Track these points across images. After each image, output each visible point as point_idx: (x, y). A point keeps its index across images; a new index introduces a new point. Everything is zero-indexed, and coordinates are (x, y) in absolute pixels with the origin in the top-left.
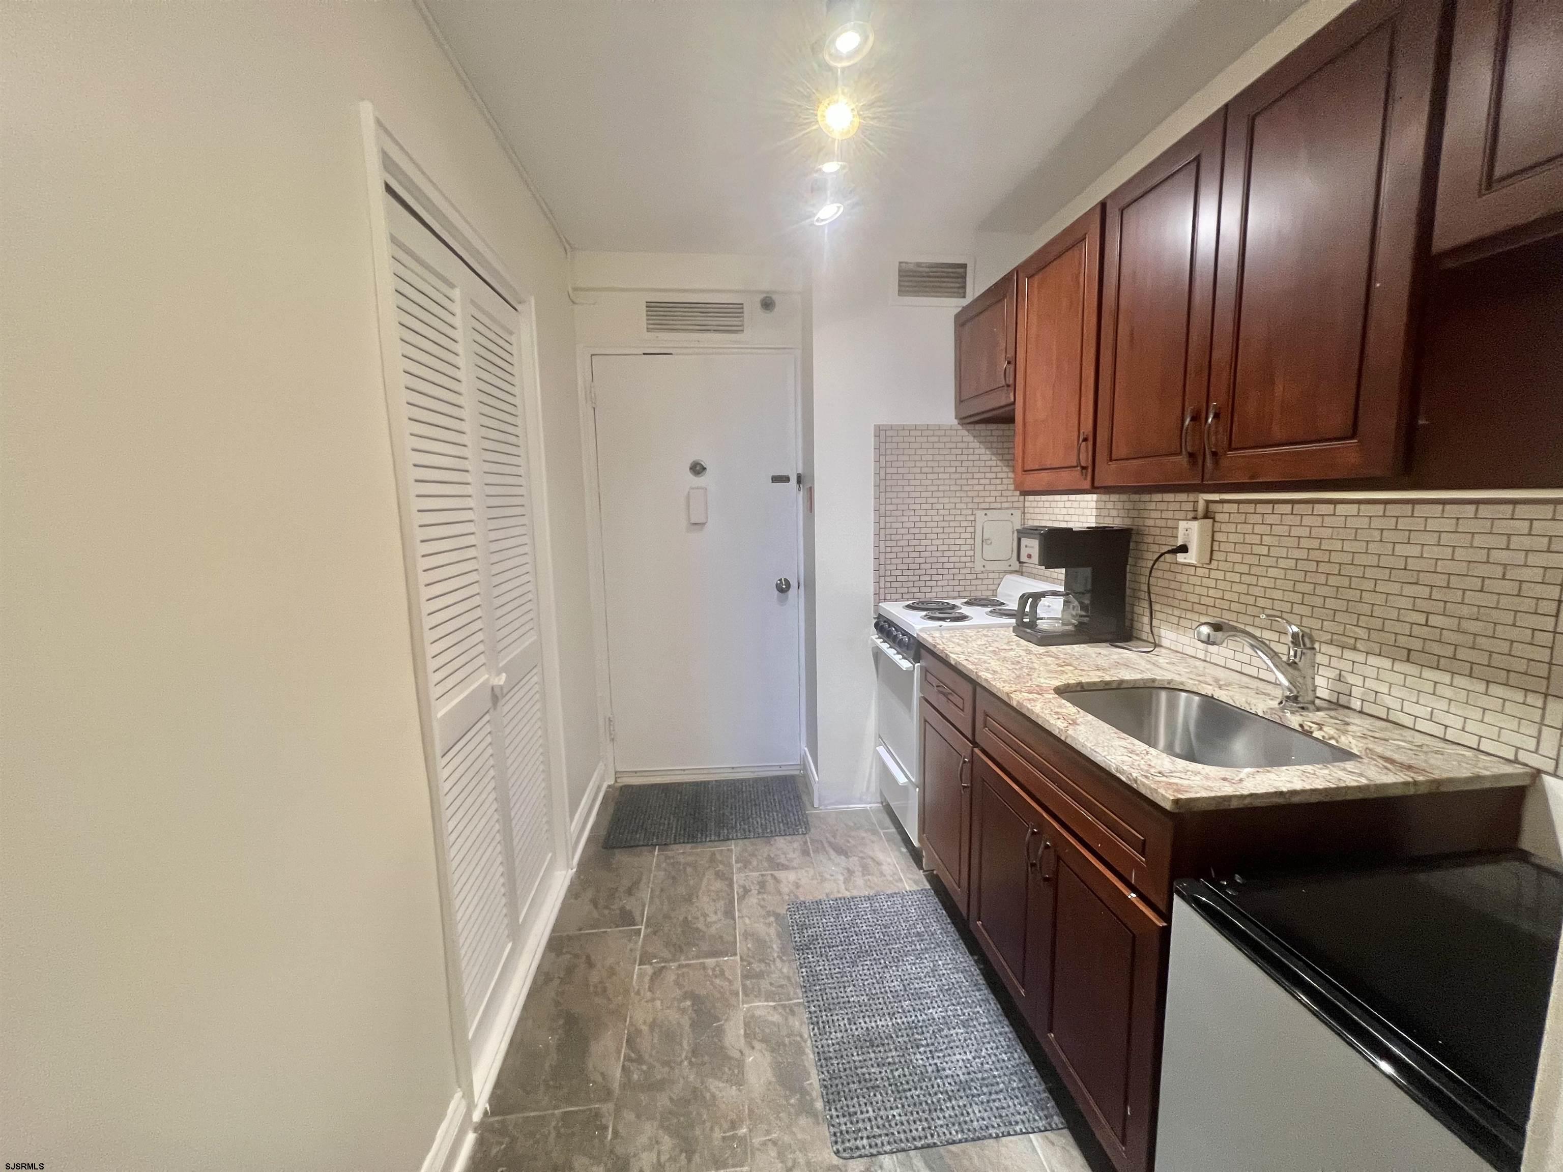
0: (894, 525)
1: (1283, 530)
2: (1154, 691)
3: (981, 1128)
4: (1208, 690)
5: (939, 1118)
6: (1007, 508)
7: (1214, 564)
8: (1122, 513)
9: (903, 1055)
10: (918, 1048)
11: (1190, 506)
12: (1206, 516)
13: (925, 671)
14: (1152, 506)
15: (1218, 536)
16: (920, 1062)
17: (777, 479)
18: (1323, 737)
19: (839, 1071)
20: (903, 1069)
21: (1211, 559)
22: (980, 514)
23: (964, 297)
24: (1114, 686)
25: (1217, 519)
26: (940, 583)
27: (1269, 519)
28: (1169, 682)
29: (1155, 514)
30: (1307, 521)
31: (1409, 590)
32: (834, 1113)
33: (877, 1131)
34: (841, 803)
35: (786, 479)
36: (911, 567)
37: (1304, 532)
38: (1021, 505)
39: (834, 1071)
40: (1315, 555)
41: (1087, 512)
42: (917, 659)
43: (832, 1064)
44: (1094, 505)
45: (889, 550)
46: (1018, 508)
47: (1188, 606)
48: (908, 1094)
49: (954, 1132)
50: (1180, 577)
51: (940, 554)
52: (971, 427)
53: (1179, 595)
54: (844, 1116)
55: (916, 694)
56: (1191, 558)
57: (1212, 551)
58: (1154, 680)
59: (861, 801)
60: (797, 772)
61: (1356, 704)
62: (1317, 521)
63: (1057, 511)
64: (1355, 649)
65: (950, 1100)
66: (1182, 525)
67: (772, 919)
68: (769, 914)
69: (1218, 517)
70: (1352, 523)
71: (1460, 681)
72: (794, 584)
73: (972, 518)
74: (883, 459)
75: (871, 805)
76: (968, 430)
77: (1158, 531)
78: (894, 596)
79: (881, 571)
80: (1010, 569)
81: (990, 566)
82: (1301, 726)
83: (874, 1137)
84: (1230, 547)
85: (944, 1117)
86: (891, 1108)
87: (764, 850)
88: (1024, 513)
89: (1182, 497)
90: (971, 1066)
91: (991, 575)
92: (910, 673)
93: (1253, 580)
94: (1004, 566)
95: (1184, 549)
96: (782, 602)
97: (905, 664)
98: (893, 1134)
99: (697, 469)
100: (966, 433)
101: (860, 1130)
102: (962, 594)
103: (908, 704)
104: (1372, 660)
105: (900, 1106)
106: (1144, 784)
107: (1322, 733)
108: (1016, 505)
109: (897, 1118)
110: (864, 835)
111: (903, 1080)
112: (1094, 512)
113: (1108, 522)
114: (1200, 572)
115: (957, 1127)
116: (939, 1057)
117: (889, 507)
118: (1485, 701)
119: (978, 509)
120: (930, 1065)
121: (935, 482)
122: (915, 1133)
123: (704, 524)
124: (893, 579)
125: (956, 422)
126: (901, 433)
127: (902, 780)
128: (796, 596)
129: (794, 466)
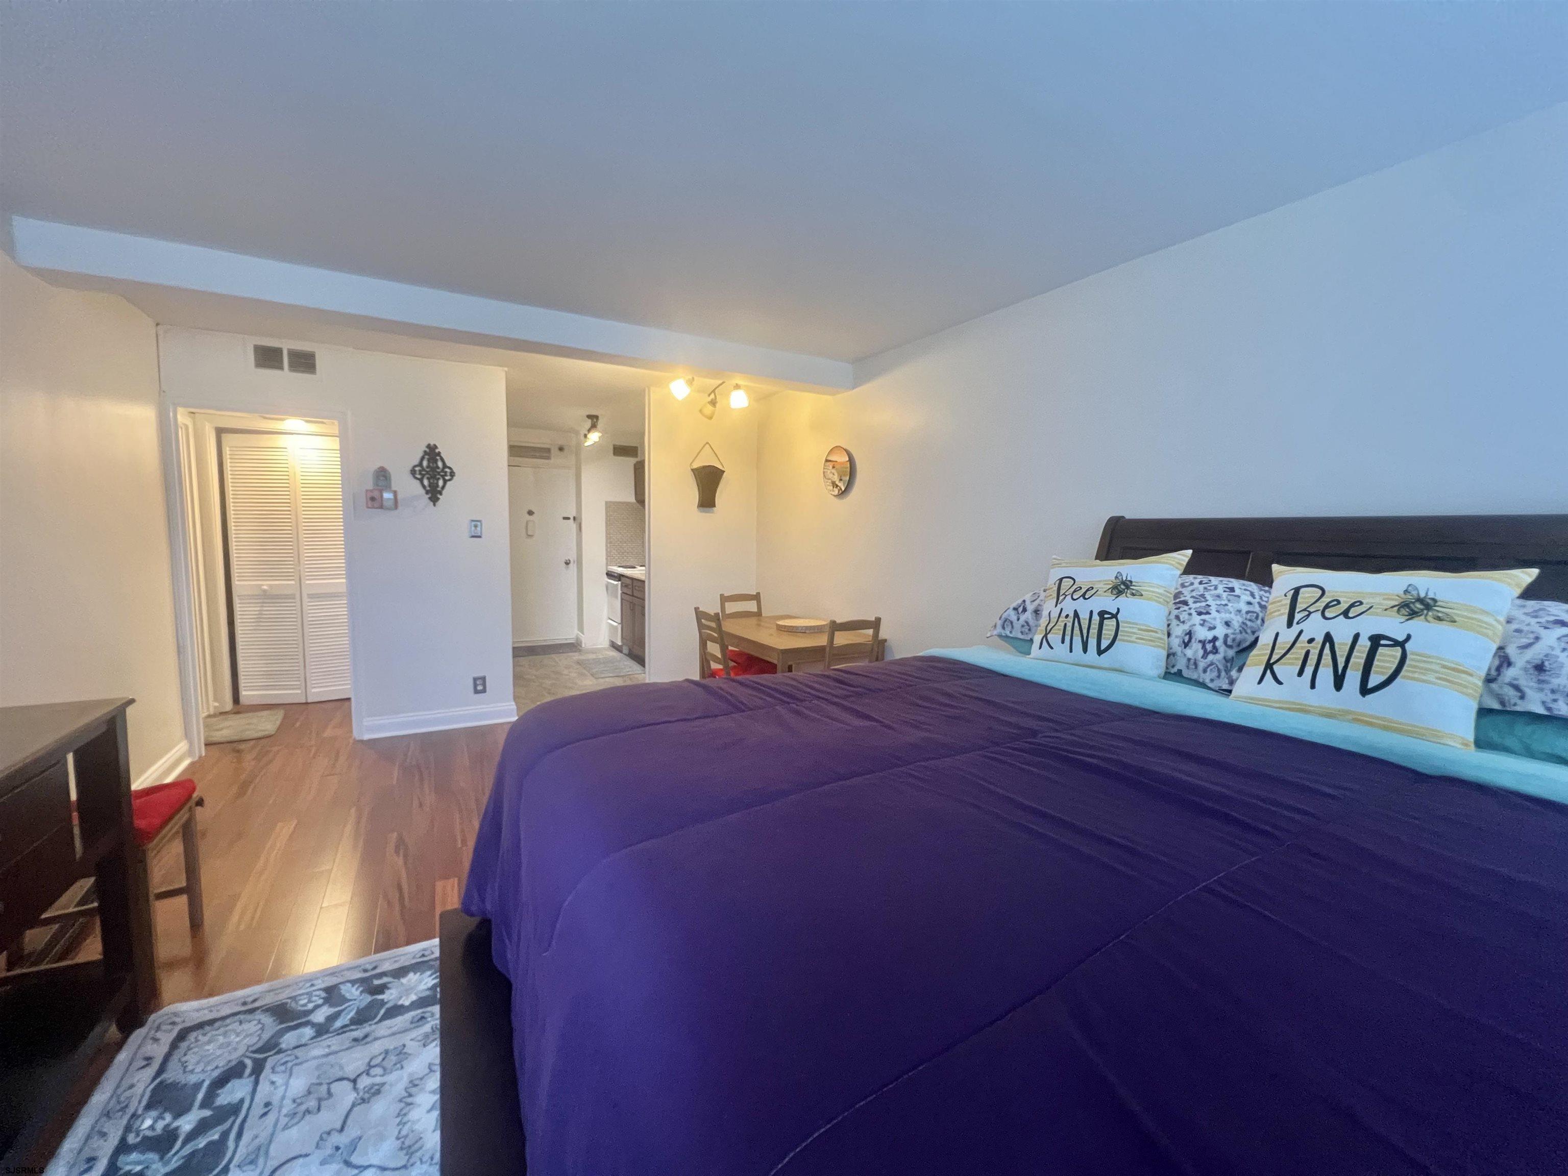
0: (613, 537)
13: (622, 584)
17: (565, 518)
26: (631, 560)
35: (568, 518)
36: (620, 553)
42: (619, 580)
45: (611, 546)
51: (631, 549)
55: (620, 592)
72: (572, 561)
74: (609, 513)
75: (606, 644)
78: (613, 563)
79: (609, 555)
92: (617, 585)
96: (568, 568)
97: (616, 583)
99: (530, 513)
103: (617, 597)
117: (611, 531)
121: (628, 522)
123: (533, 535)
124: (613, 557)
126: (615, 504)
127: (615, 624)
128: (573, 567)
129: (572, 513)
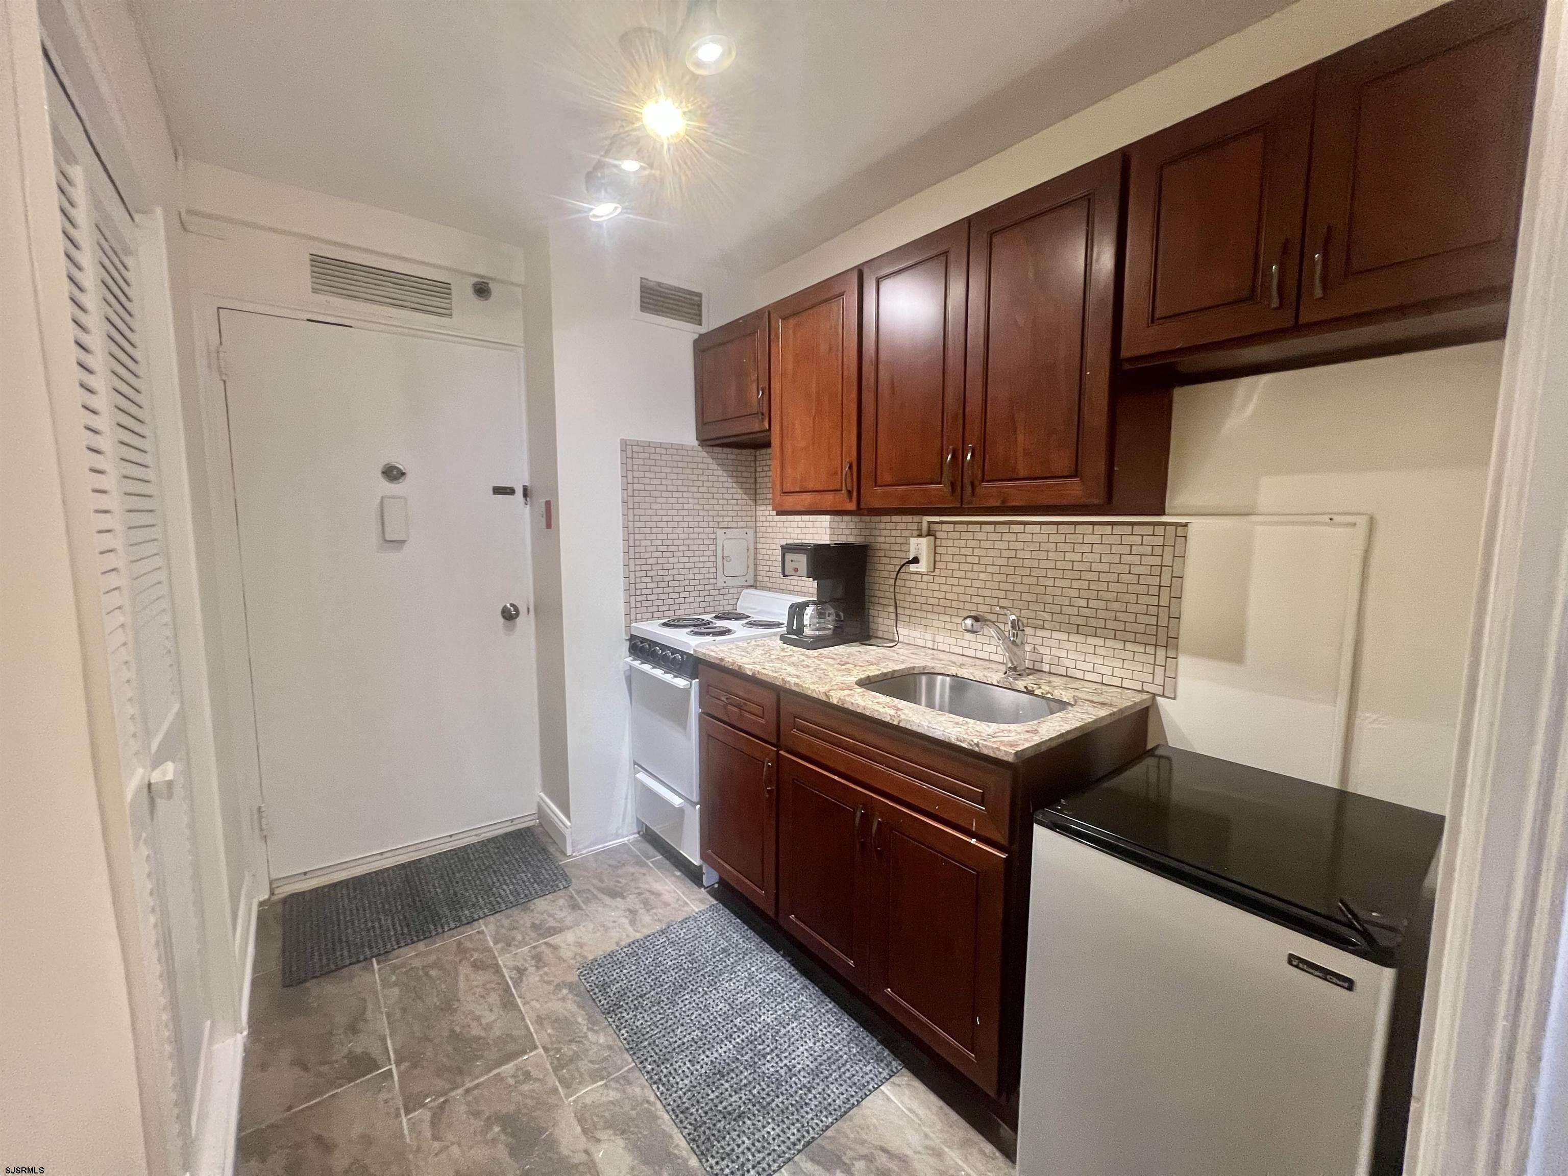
0: (643, 543)
1: (988, 544)
2: (917, 677)
3: (844, 1103)
4: (953, 671)
5: (807, 1113)
6: (742, 528)
7: (937, 572)
8: (855, 532)
9: (755, 1071)
10: (765, 1057)
11: (915, 527)
12: (929, 534)
14: (882, 526)
15: (939, 550)
16: (772, 1069)
17: (499, 491)
18: (1042, 693)
19: (701, 1117)
20: (759, 1084)
21: (935, 568)
22: (720, 532)
23: (700, 325)
24: (889, 676)
25: (938, 536)
26: (687, 600)
27: (979, 536)
28: (924, 668)
29: (884, 533)
30: (1006, 537)
31: (1076, 584)
32: (712, 1161)
33: (759, 1156)
34: (595, 844)
35: (510, 491)
36: (661, 585)
37: (1004, 545)
38: (753, 524)
39: (696, 1120)
40: (1013, 562)
41: (821, 531)
42: (693, 676)
43: (692, 1114)
44: (827, 524)
45: (638, 568)
46: (751, 527)
47: (918, 606)
48: (773, 1105)
49: (824, 1119)
50: (908, 584)
51: (686, 571)
52: (710, 449)
53: (909, 598)
54: (723, 1159)
55: (696, 711)
56: (922, 567)
57: (935, 561)
58: (914, 668)
59: (618, 836)
60: (532, 823)
61: (1046, 668)
62: (1012, 537)
63: (790, 530)
64: (1043, 628)
65: (810, 1091)
66: (913, 541)
67: (565, 991)
68: (558, 987)
69: (939, 535)
70: (1037, 538)
71: (1110, 643)
72: (523, 610)
73: (713, 536)
74: (630, 475)
75: (628, 836)
76: (707, 452)
77: (887, 546)
78: (645, 616)
79: (632, 589)
80: (745, 584)
81: (730, 582)
82: (1026, 687)
83: (759, 1163)
84: (949, 558)
85: (811, 1109)
86: (764, 1127)
87: (525, 919)
88: (756, 532)
89: (909, 518)
90: (815, 1052)
91: (731, 591)
93: (969, 583)
94: (739, 582)
95: (916, 560)
96: (510, 630)
97: (681, 682)
98: (774, 1150)
99: (393, 474)
100: (705, 455)
101: (743, 1164)
102: (707, 610)
104: (1056, 635)
105: (770, 1120)
106: (986, 746)
107: (1041, 691)
108: (749, 524)
109: (772, 1133)
110: (632, 870)
111: (763, 1094)
112: (828, 531)
113: (843, 539)
114: (925, 578)
115: (825, 1113)
116: (786, 1057)
117: (638, 524)
118: (1123, 654)
119: (718, 528)
120: (781, 1068)
121: (680, 501)
122: (793, 1138)
123: (404, 541)
124: (644, 598)
125: (696, 443)
126: (647, 450)
127: (677, 801)
128: (526, 623)
129: (519, 479)
